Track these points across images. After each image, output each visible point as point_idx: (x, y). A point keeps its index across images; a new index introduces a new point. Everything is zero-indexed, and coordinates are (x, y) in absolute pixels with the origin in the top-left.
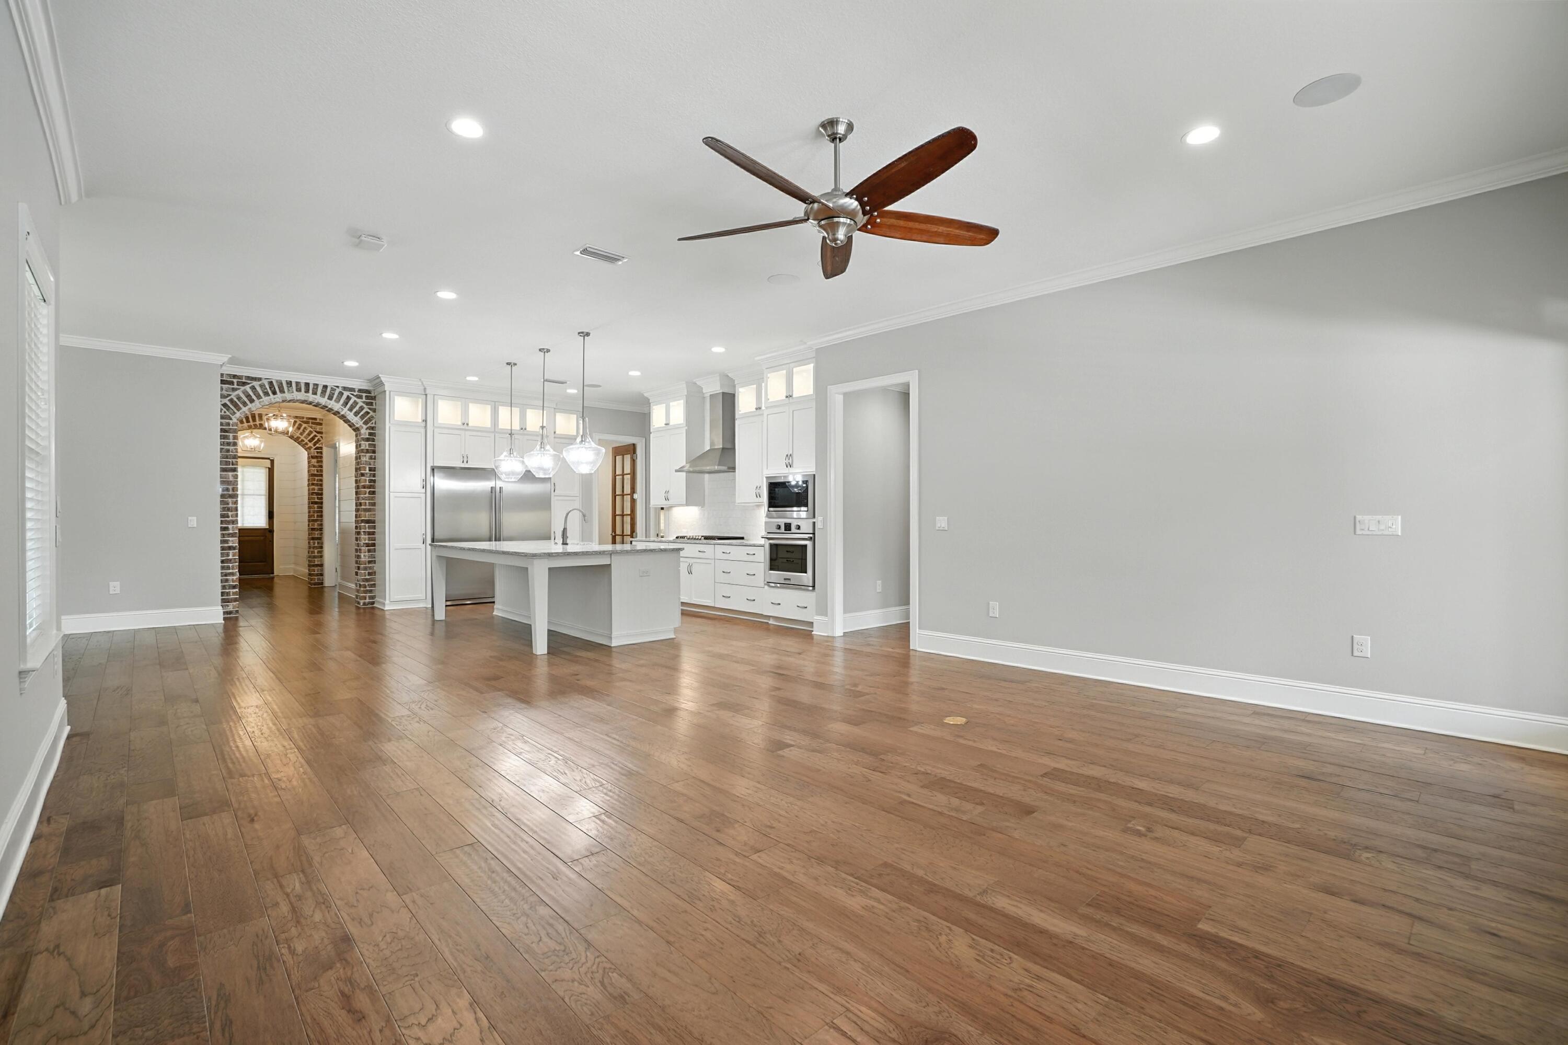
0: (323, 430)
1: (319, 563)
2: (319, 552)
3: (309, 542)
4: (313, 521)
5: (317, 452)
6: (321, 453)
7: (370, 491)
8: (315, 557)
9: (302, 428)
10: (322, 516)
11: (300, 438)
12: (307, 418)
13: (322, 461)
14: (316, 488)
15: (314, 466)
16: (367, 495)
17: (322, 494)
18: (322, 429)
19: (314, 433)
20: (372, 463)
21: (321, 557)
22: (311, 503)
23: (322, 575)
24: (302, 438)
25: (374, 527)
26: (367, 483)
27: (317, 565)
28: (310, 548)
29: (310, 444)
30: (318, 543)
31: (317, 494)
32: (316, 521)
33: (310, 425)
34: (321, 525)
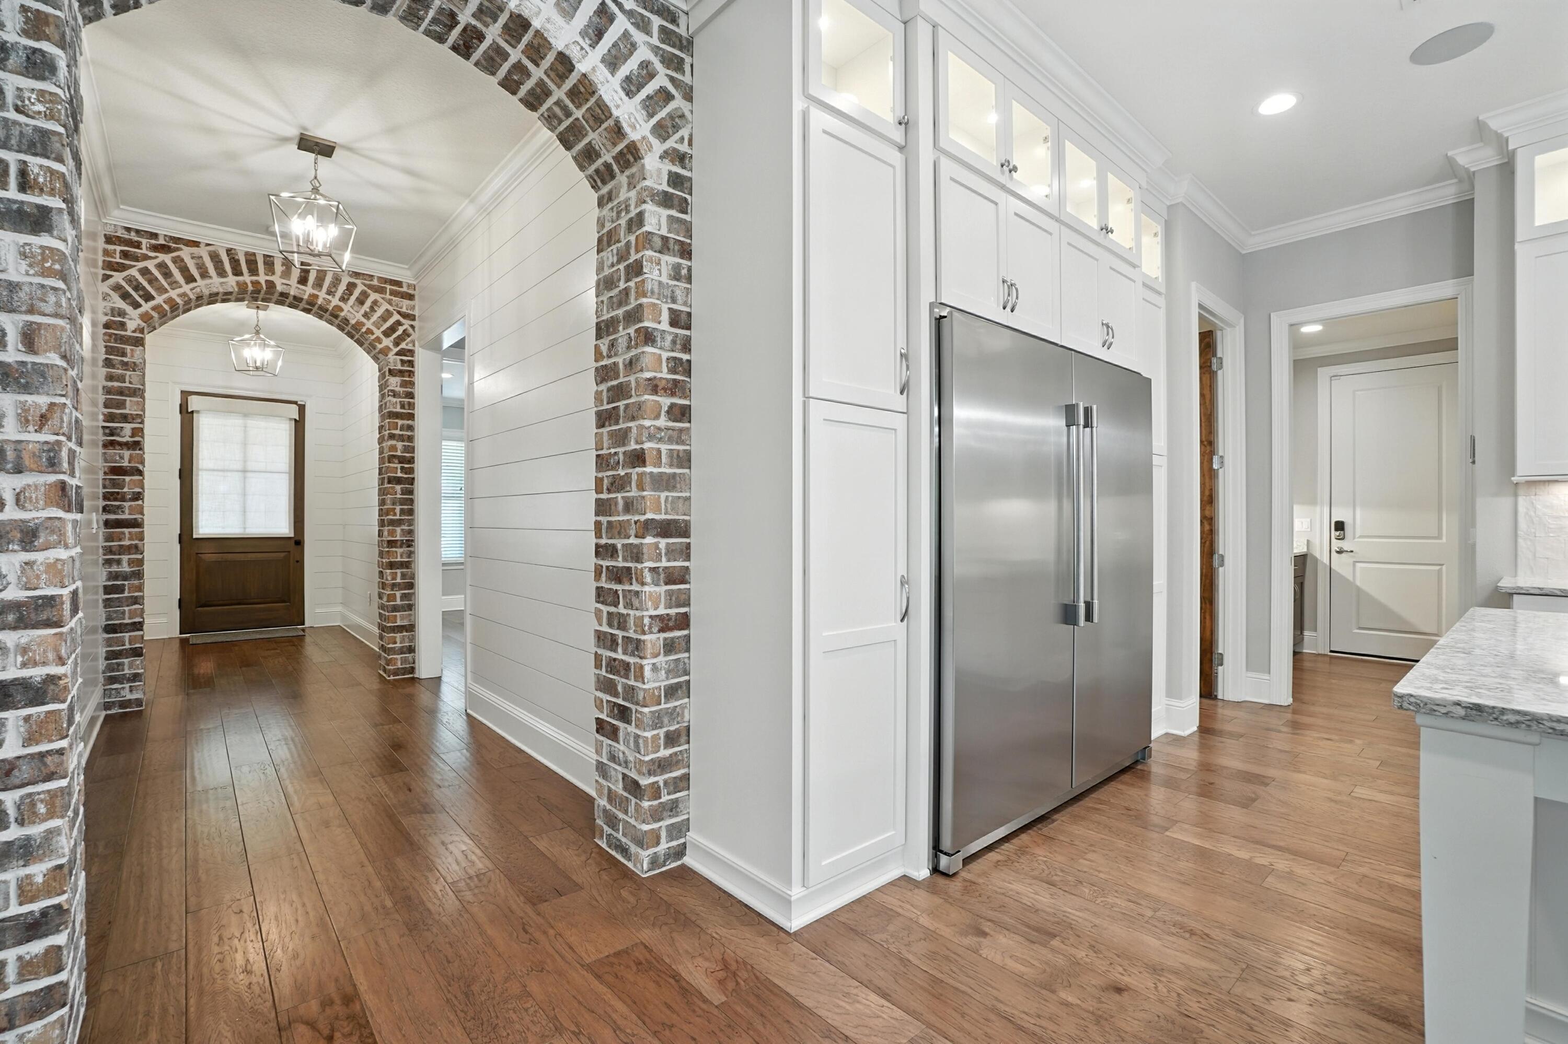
0: (416, 313)
1: (405, 623)
2: (404, 597)
3: (381, 572)
4: (392, 523)
5: (403, 362)
6: (411, 363)
7: (672, 406)
8: (395, 609)
9: (368, 303)
10: (411, 512)
11: (363, 324)
12: (380, 278)
13: (412, 384)
14: (400, 445)
15: (395, 394)
16: (662, 422)
17: (411, 461)
18: (413, 308)
19: (396, 317)
20: (679, 294)
21: (410, 607)
22: (387, 480)
23: (411, 650)
24: (369, 324)
25: (686, 552)
26: (665, 374)
27: (401, 629)
28: (383, 586)
29: (387, 342)
30: (403, 576)
31: (402, 460)
32: (399, 522)
33: (388, 296)
34: (411, 532)
